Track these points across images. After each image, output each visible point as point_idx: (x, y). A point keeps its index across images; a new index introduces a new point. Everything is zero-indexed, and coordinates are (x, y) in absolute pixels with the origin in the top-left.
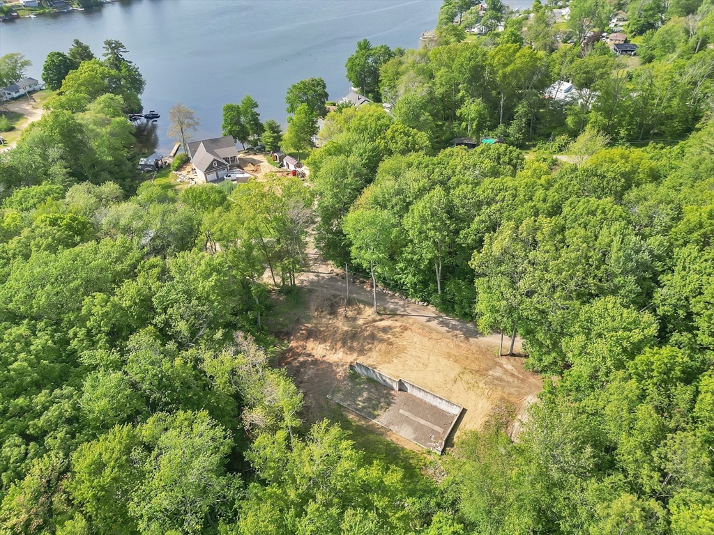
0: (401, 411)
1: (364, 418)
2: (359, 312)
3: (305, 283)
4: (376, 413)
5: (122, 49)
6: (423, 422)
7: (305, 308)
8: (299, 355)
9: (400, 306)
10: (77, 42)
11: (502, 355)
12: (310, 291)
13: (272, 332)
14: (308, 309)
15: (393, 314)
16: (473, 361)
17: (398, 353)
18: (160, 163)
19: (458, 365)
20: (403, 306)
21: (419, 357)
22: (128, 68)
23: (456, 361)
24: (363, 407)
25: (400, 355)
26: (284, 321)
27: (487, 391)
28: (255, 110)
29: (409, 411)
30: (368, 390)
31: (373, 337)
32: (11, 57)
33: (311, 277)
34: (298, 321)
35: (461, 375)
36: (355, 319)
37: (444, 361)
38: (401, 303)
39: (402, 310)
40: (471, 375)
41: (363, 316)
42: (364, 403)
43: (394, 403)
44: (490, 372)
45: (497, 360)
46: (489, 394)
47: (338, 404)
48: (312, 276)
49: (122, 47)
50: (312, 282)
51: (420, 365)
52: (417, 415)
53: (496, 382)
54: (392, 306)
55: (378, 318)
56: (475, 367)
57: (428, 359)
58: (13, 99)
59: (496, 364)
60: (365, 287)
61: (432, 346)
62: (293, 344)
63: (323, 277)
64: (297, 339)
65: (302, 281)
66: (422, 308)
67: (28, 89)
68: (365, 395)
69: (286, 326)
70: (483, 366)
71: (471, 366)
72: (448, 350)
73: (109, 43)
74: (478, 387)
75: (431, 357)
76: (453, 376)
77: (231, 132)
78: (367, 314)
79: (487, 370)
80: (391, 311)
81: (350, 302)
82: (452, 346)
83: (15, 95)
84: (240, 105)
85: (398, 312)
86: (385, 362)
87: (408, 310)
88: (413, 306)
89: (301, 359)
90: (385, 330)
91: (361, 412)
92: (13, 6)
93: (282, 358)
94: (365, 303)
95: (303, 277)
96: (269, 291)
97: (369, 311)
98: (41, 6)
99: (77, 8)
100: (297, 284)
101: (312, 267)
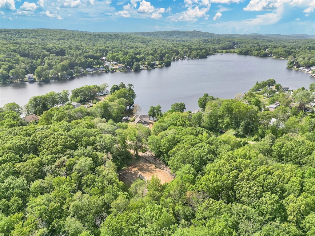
2: (151, 166)
3: (143, 156)
5: (132, 86)
8: (130, 170)
10: (122, 83)
12: (143, 158)
13: (127, 164)
14: (139, 161)
15: (160, 168)
18: (128, 119)
22: (133, 92)
26: (131, 162)
28: (161, 109)
31: (149, 171)
32: (105, 84)
34: (135, 163)
36: (149, 167)
39: (163, 168)
48: (146, 155)
49: (133, 86)
50: (145, 156)
54: (161, 167)
55: (155, 168)
58: (101, 95)
62: (130, 168)
63: (149, 156)
64: (132, 167)
65: (142, 155)
66: (168, 169)
67: (106, 93)
69: (131, 164)
73: (129, 84)
77: (150, 114)
81: (150, 163)
83: (101, 94)
84: (156, 107)
86: (148, 176)
87: (165, 169)
90: (153, 171)
92: (115, 68)
93: (126, 170)
94: (154, 164)
95: (143, 154)
96: (132, 155)
97: (154, 166)
98: (123, 69)
99: (133, 70)
100: (141, 155)
101: (147, 152)
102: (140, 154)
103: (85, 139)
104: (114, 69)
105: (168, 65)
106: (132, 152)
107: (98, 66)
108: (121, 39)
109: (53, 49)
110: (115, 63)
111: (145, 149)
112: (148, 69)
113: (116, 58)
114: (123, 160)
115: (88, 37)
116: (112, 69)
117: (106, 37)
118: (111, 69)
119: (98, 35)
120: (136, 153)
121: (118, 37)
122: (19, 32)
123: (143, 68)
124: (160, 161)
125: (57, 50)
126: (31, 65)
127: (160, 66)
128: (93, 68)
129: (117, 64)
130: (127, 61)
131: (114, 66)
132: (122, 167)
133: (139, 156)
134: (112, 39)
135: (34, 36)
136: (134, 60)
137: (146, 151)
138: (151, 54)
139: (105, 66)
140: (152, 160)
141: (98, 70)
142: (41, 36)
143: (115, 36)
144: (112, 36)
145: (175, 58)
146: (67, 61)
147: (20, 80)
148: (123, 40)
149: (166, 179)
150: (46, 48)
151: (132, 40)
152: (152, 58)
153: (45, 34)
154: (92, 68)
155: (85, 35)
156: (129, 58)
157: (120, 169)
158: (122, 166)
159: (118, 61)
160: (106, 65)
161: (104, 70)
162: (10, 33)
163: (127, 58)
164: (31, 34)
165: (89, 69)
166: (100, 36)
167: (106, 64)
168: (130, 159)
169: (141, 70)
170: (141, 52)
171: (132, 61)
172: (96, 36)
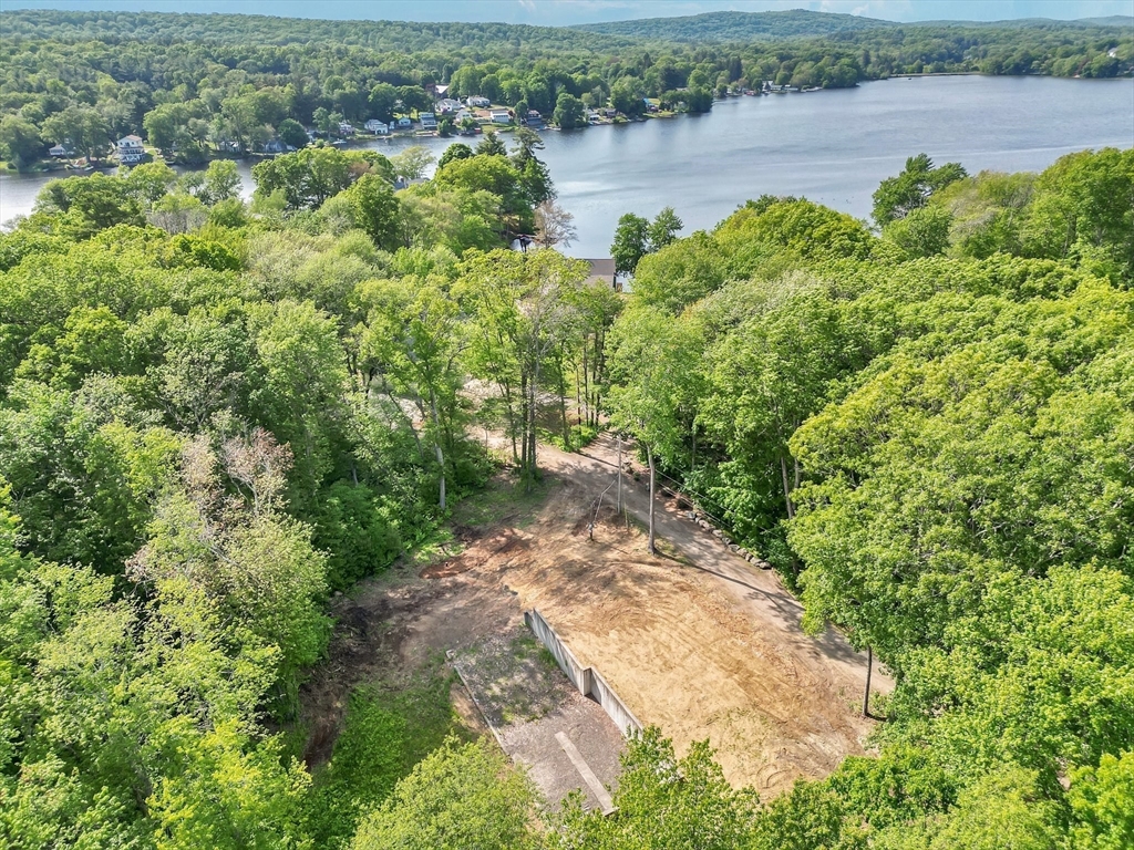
0: (561, 736)
1: (480, 717)
2: (624, 539)
3: (567, 471)
4: (509, 718)
5: (538, 145)
6: (587, 774)
7: (536, 505)
8: (464, 570)
9: (712, 553)
11: (868, 715)
12: (566, 483)
13: (456, 525)
14: (540, 507)
15: (689, 562)
16: (785, 700)
17: (631, 626)
19: (741, 692)
20: (717, 557)
21: (669, 647)
22: (536, 170)
23: (745, 684)
24: (494, 698)
25: (631, 630)
26: (488, 514)
27: (772, 771)
29: (576, 741)
30: (532, 674)
31: (608, 582)
32: (415, 151)
33: (583, 465)
34: (508, 521)
35: (733, 716)
36: (607, 547)
37: (714, 674)
38: (719, 549)
39: (713, 561)
40: (758, 724)
41: (625, 548)
42: (503, 690)
43: (560, 714)
44: (812, 738)
45: (851, 720)
46: (773, 780)
47: (456, 671)
48: (587, 464)
50: (579, 472)
51: (658, 662)
52: (586, 757)
53: (811, 762)
54: (694, 549)
55: (652, 559)
56: (781, 711)
57: (685, 657)
59: (840, 726)
60: (667, 504)
61: (712, 639)
62: (471, 552)
63: (605, 470)
64: (483, 547)
66: (754, 570)
68: (518, 679)
69: (485, 522)
70: (805, 718)
71: (773, 707)
72: (743, 658)
74: (758, 754)
75: (694, 656)
76: (712, 708)
78: (634, 547)
79: (807, 731)
80: (686, 556)
81: (618, 519)
82: (758, 654)
85: (701, 563)
86: (593, 630)
87: (723, 567)
88: (737, 561)
89: (461, 578)
90: (640, 579)
91: (483, 703)
93: (435, 567)
94: (644, 527)
95: (572, 460)
96: (500, 466)
97: (641, 544)
98: (511, 122)
99: (554, 127)
100: (554, 467)
101: (598, 452)
102: (550, 456)
103: (85, 320)
104: (475, 124)
105: (699, 107)
106: (497, 444)
107: (414, 115)
108: (516, 39)
109: (246, 58)
110: (481, 100)
111: (586, 432)
112: (616, 123)
113: (487, 83)
114: (431, 496)
115: (393, 34)
116: (469, 122)
117: (461, 32)
118: (465, 124)
119: (430, 27)
120: (519, 452)
121: (505, 33)
122: (143, 22)
123: (595, 119)
124: (684, 506)
125: (259, 63)
126: (137, 102)
127: (666, 113)
128: (392, 123)
129: (489, 107)
130: (528, 91)
131: (478, 111)
132: (417, 546)
133: (544, 469)
134: (481, 38)
135: (199, 33)
136: (560, 88)
137: (588, 442)
138: (631, 72)
139: (439, 112)
140: (632, 504)
141: (411, 128)
142: (220, 31)
143: (494, 29)
144: (481, 29)
145: (725, 89)
146: (287, 89)
147: (89, 160)
148: (522, 42)
149: (751, 665)
150: (219, 56)
151: (557, 43)
152: (632, 83)
153: (238, 27)
154: (387, 120)
155: (381, 27)
156: (539, 81)
157: (398, 558)
158: (420, 535)
159: (494, 95)
160: (445, 111)
161: (435, 129)
162: (111, 23)
163: (532, 82)
164: (188, 28)
165: (375, 125)
166: (438, 30)
167: (446, 107)
168: (485, 488)
169: (587, 125)
170: (589, 66)
171: (552, 91)
172: (424, 31)
